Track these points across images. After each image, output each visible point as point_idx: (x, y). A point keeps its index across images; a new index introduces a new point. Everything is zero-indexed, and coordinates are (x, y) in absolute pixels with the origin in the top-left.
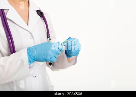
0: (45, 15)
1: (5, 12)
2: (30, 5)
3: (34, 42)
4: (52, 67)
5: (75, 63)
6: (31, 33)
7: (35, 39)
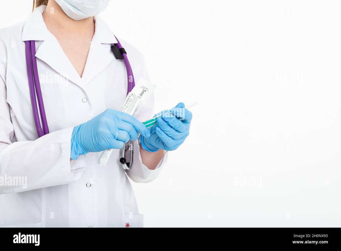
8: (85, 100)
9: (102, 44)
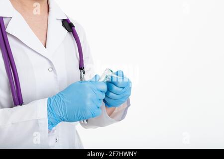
0: (76, 29)
1: (5, 21)
2: (51, 10)
3: (57, 78)
4: (86, 123)
5: (123, 118)
6: (50, 62)
7: (57, 73)
8: (50, 69)
9: (57, 19)
